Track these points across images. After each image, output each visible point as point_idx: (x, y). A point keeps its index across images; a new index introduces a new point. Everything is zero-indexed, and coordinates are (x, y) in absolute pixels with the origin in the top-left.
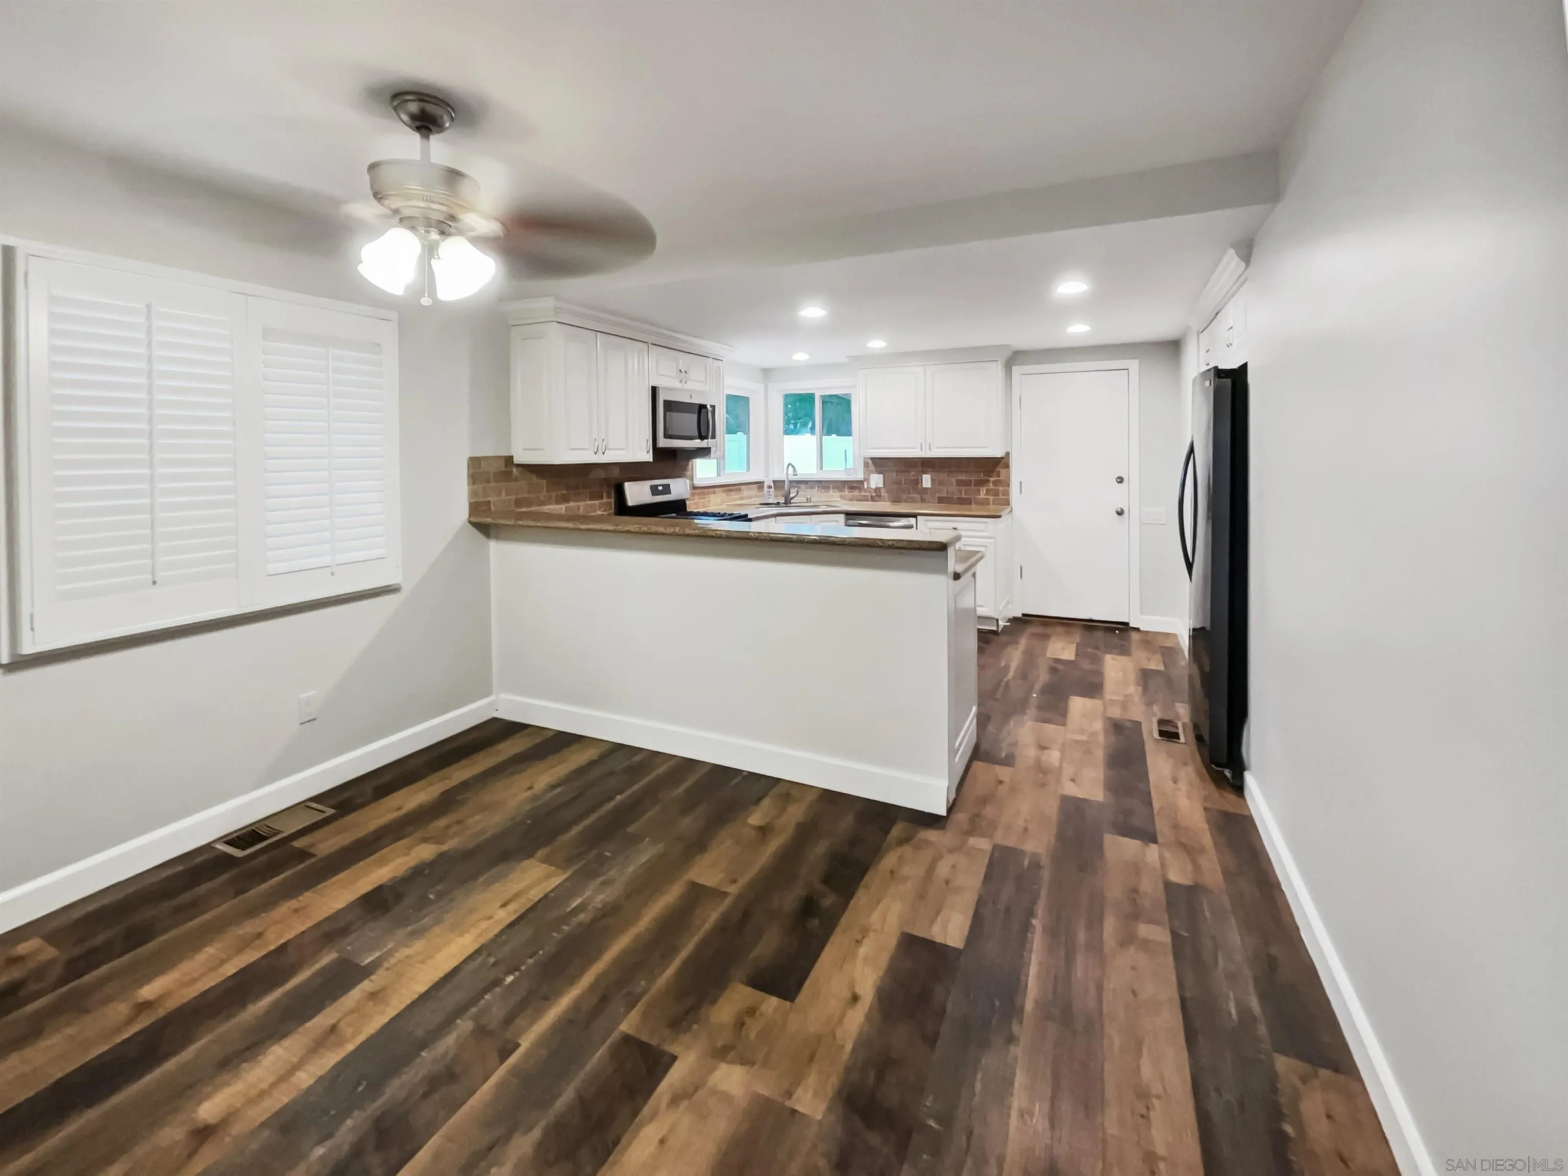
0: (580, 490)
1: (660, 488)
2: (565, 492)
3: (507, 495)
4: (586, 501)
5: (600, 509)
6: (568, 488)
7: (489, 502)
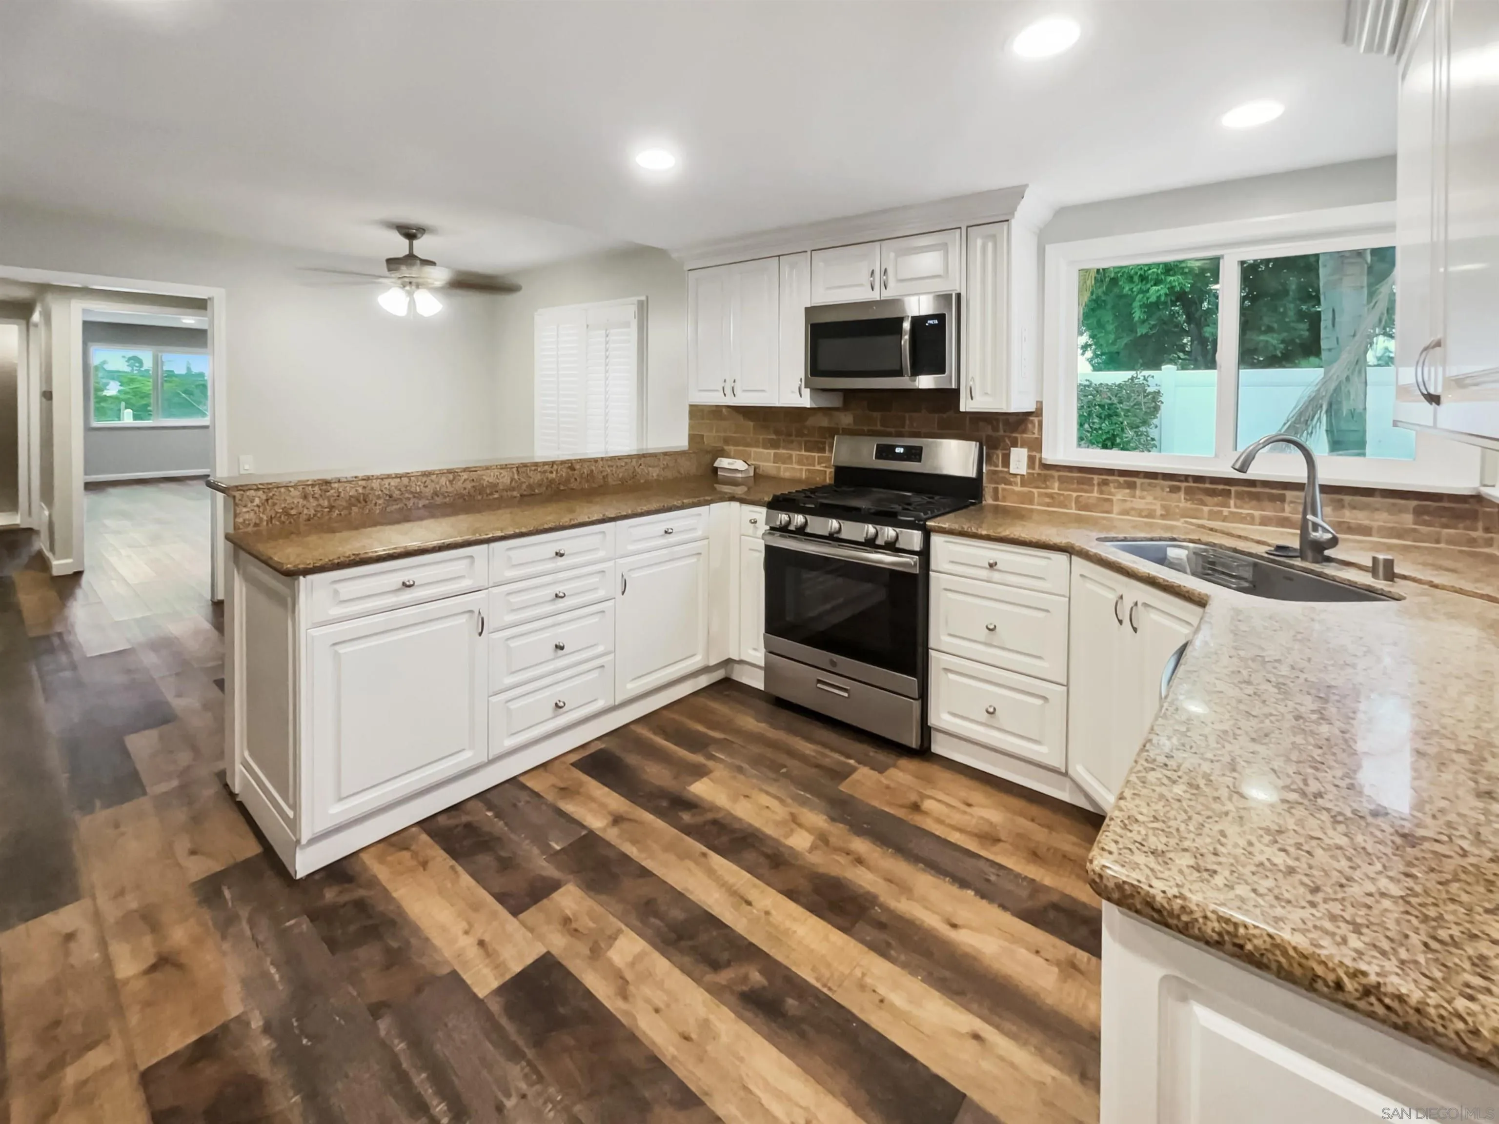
0: (793, 438)
1: (900, 450)
2: (774, 437)
3: (717, 432)
4: (800, 450)
5: (819, 463)
6: (777, 432)
7: (702, 436)
